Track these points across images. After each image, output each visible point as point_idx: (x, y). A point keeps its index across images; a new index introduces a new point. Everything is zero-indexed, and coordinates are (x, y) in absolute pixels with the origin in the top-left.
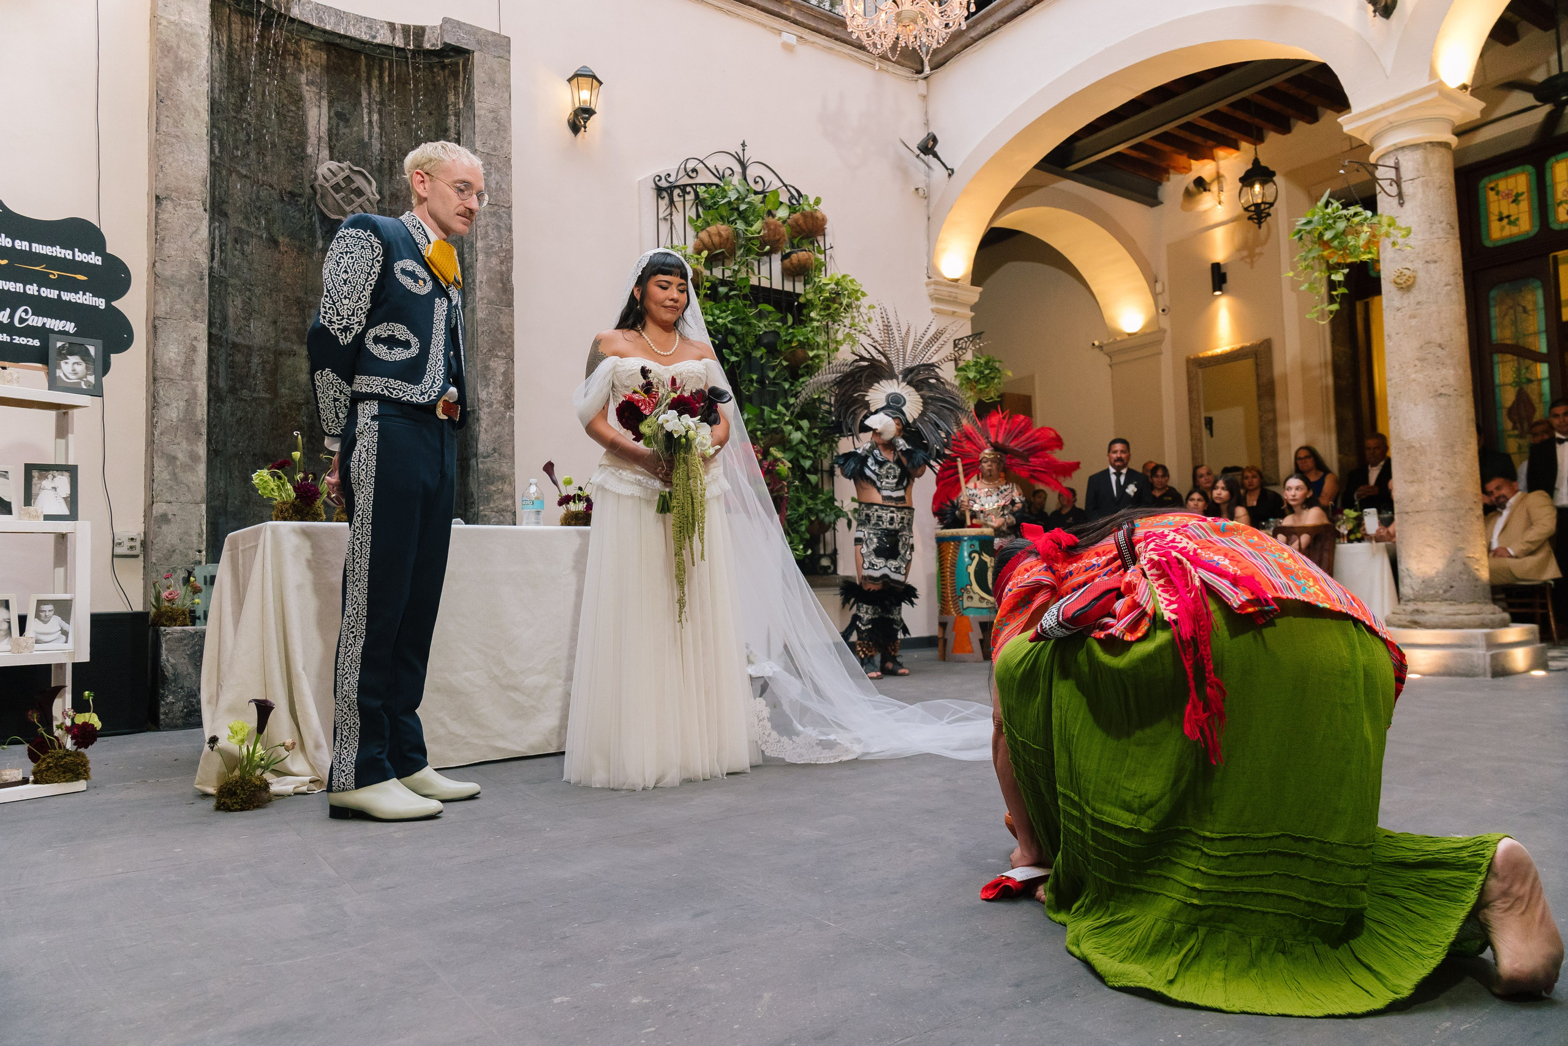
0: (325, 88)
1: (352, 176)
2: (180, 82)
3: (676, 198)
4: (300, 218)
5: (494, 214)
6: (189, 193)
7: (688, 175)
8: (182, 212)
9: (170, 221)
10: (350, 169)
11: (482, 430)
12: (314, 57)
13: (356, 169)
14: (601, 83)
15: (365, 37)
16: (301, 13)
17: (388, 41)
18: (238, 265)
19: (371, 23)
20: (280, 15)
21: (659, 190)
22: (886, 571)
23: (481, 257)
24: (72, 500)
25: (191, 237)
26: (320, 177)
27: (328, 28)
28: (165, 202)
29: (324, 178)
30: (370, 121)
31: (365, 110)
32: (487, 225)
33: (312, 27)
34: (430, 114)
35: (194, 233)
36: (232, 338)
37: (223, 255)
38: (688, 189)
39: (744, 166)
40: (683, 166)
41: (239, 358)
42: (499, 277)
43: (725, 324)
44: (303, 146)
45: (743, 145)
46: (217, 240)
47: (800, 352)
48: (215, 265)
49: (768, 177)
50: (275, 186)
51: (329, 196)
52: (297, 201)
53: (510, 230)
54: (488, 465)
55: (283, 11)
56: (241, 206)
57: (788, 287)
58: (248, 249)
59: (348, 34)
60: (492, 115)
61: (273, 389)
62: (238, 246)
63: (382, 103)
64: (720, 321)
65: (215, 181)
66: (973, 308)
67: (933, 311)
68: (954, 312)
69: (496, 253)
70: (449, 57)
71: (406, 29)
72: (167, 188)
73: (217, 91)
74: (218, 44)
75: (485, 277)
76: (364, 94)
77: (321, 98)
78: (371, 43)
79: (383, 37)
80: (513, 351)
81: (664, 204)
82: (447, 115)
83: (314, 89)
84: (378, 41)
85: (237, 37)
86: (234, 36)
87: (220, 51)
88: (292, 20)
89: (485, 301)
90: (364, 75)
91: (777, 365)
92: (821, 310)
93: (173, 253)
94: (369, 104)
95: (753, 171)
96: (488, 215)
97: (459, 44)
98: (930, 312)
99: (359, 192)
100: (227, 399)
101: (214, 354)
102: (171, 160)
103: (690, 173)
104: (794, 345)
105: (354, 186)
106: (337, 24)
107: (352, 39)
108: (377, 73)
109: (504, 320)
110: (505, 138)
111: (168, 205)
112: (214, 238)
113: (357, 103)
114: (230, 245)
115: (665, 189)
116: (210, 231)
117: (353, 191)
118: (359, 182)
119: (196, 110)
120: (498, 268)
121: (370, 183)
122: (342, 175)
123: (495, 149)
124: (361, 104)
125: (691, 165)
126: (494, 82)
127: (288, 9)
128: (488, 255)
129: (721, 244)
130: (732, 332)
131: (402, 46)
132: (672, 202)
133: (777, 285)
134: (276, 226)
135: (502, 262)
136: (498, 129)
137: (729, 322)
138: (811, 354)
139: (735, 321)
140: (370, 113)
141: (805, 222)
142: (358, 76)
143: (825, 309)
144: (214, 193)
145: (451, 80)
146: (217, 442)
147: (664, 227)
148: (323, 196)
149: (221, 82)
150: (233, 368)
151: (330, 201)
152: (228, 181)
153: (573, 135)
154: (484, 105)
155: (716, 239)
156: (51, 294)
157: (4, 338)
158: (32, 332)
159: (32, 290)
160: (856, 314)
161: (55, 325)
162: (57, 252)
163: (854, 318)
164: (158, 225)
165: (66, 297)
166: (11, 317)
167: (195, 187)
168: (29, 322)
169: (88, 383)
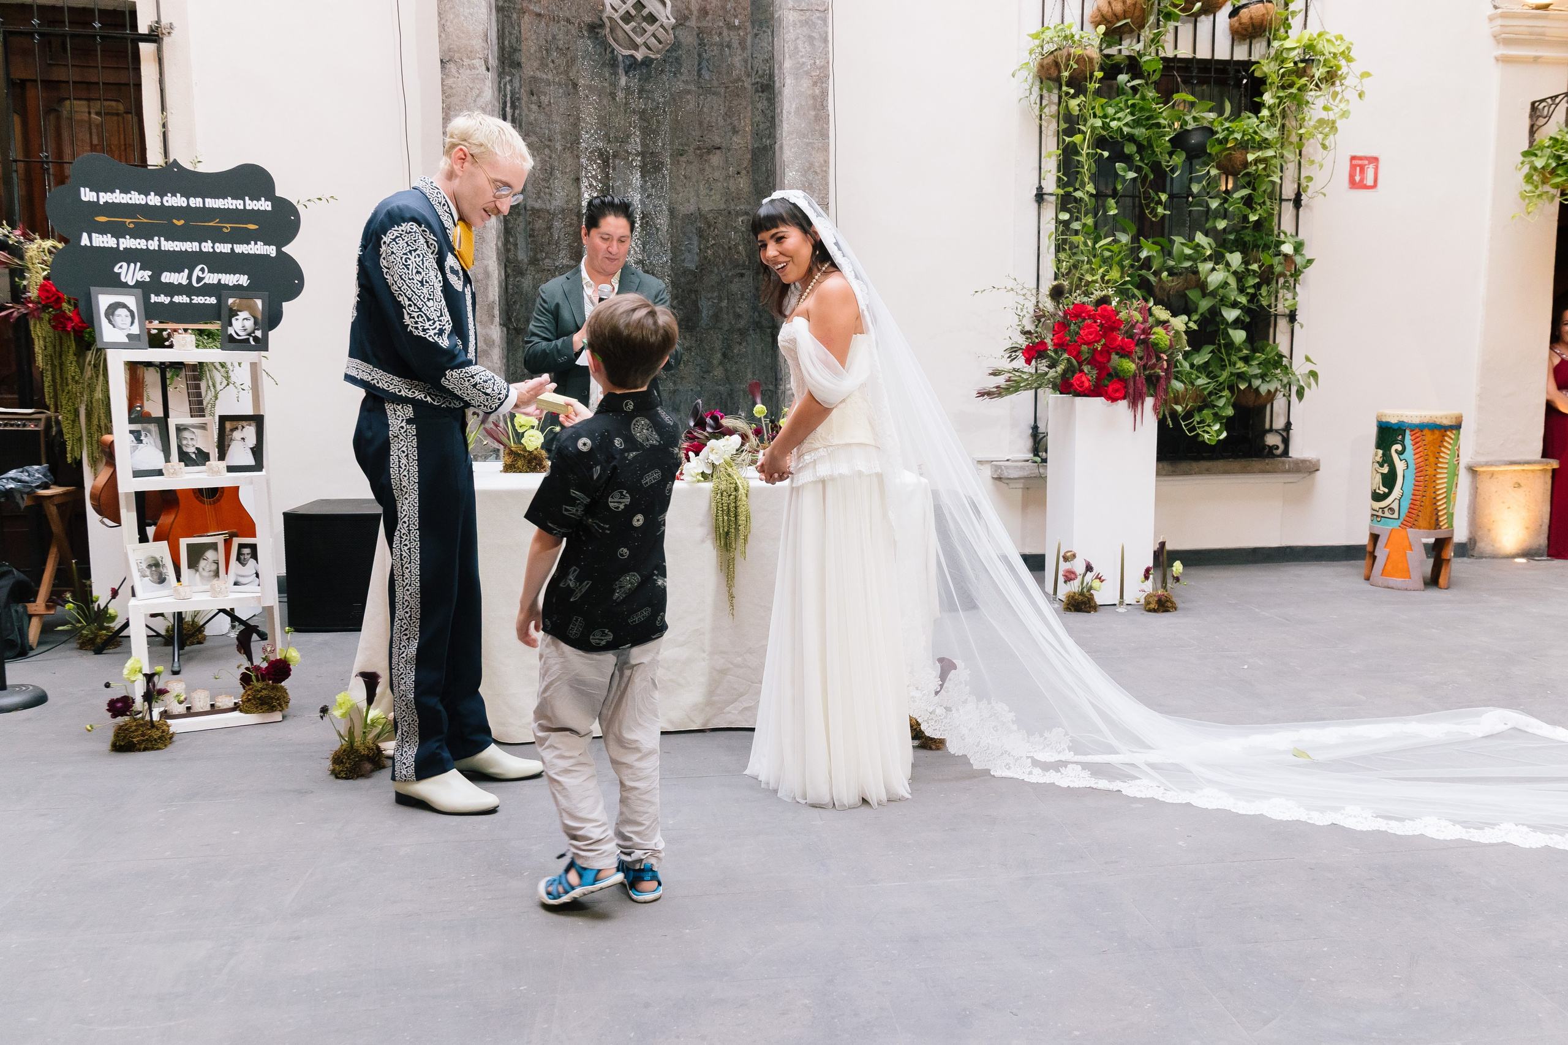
1: (642, 0)
4: (600, 54)
5: (806, 23)
6: (471, 52)
8: (465, 73)
9: (454, 86)
18: (535, 120)
23: (789, 81)
24: (257, 451)
25: (475, 101)
26: (608, 8)
28: (448, 66)
29: (613, 8)
32: (797, 38)
35: (478, 96)
36: (529, 204)
37: (517, 112)
41: (537, 226)
42: (811, 102)
43: (1120, 129)
46: (508, 98)
47: (1237, 155)
50: (573, 20)
51: (619, 28)
52: (598, 33)
53: (826, 41)
56: (536, 51)
57: (1240, 54)
58: (545, 100)
62: (534, 99)
64: (1114, 124)
65: (503, 28)
67: (1497, 59)
68: (1536, 60)
69: (807, 73)
72: (450, 50)
75: (794, 106)
80: (828, 195)
89: (795, 135)
91: (1203, 176)
92: (1278, 88)
96: (799, 25)
98: (1493, 61)
99: (652, 19)
100: (528, 272)
101: (510, 226)
102: (452, 16)
104: (1229, 145)
105: (645, 12)
109: (818, 158)
111: (452, 67)
112: (505, 96)
114: (525, 98)
116: (500, 87)
117: (645, 19)
118: (652, 6)
120: (810, 92)
121: (664, 3)
122: (631, 2)
128: (797, 77)
129: (1125, 11)
130: (1131, 138)
133: (1222, 53)
135: (815, 84)
137: (1126, 124)
138: (1251, 157)
139: (1137, 123)
143: (1283, 87)
144: (503, 43)
146: (518, 320)
148: (612, 31)
150: (534, 236)
151: (620, 34)
152: (519, 26)
155: (1119, 7)
156: (224, 248)
157: (184, 299)
158: (207, 290)
159: (207, 247)
160: (1338, 88)
161: (230, 279)
162: (229, 203)
163: (1335, 95)
164: (444, 92)
165: (239, 249)
166: (190, 277)
167: (477, 43)
168: (206, 281)
169: (256, 339)
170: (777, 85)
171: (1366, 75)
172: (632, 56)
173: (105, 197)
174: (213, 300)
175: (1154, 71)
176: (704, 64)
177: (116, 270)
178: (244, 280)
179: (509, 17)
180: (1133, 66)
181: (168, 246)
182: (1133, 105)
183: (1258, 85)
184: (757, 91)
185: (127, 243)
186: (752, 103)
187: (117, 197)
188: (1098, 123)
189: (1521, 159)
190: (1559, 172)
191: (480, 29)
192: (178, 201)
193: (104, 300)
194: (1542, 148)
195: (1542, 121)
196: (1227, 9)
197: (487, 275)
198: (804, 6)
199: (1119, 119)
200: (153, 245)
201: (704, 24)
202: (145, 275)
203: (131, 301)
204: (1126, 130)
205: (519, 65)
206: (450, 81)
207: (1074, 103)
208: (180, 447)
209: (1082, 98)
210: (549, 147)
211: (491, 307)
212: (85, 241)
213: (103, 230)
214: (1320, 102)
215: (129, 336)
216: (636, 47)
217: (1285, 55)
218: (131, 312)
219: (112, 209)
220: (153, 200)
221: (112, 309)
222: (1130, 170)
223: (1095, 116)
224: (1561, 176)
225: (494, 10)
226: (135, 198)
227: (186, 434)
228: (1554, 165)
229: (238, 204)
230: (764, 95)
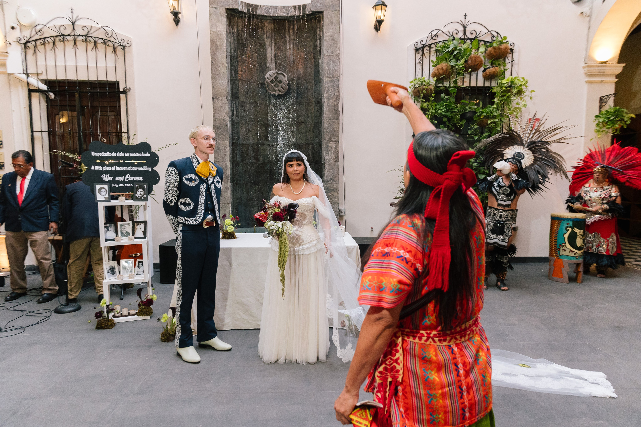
0: (273, 38)
1: (278, 76)
2: (218, 54)
3: (425, 51)
5: (332, 81)
6: (222, 95)
7: (432, 38)
8: (220, 102)
9: (217, 106)
10: (277, 73)
11: (326, 171)
12: (269, 26)
13: (279, 72)
14: (386, 6)
15: (285, 15)
16: (261, 12)
17: (293, 14)
19: (286, 8)
20: (253, 15)
21: (417, 50)
22: (496, 240)
23: (326, 101)
24: (145, 232)
25: (223, 111)
26: (267, 79)
27: (271, 15)
30: (290, 48)
31: (288, 44)
32: (329, 86)
33: (266, 16)
34: (311, 40)
35: (224, 109)
36: (242, 142)
38: (433, 45)
39: (465, 27)
40: (430, 34)
41: (244, 149)
42: (333, 108)
43: (441, 113)
44: (265, 64)
45: (465, 15)
47: (484, 120)
48: (234, 117)
49: (479, 28)
51: (270, 85)
53: (338, 87)
54: (328, 185)
55: (254, 13)
57: (487, 84)
58: (246, 108)
59: (279, 15)
60: (331, 37)
61: (257, 158)
62: (243, 108)
63: (294, 40)
65: (233, 86)
66: (617, 76)
67: (586, 82)
68: (602, 81)
69: (332, 98)
70: (317, 15)
71: (300, 7)
72: (215, 94)
73: (233, 52)
74: (233, 33)
75: (327, 109)
76: (288, 37)
77: (272, 43)
78: (287, 16)
79: (292, 13)
80: (339, 138)
81: (419, 56)
82: (316, 40)
83: (269, 40)
84: (290, 15)
85: (240, 28)
86: (239, 28)
87: (234, 36)
88: (259, 15)
89: (327, 119)
90: (287, 29)
91: (472, 128)
92: (500, 97)
93: (218, 117)
94: (289, 41)
95: (468, 29)
96: (329, 82)
97: (317, 10)
99: (281, 82)
102: (216, 84)
103: (434, 38)
104: (481, 117)
105: (278, 79)
106: (274, 12)
107: (281, 16)
108: (292, 27)
109: (335, 126)
110: (336, 47)
111: (216, 100)
112: (233, 108)
113: (285, 42)
115: (420, 48)
117: (278, 81)
118: (281, 77)
119: (223, 63)
120: (333, 104)
121: (285, 76)
122: (274, 76)
123: (332, 52)
124: (286, 41)
125: (434, 33)
126: (332, 23)
127: (256, 12)
128: (329, 99)
129: (443, 72)
130: (445, 116)
131: (298, 15)
132: (423, 54)
133: (480, 84)
134: (256, 97)
135: (335, 101)
136: (334, 44)
137: (444, 112)
138: (489, 122)
139: (447, 111)
140: (290, 45)
141: (495, 51)
142: (285, 29)
145: (318, 24)
147: (419, 66)
148: (268, 86)
149: (235, 47)
151: (270, 87)
152: (238, 85)
153: (376, 32)
154: (328, 34)
155: (441, 71)
156: (135, 169)
157: (122, 185)
158: (130, 182)
159: (130, 168)
160: (522, 96)
161: (137, 179)
162: (137, 155)
163: (521, 98)
164: (213, 108)
165: (140, 169)
166: (124, 178)
167: (224, 92)
168: (130, 179)
169: (144, 197)
170: (322, 102)
171: (533, 91)
172: (274, 94)
173: (99, 154)
174: (131, 185)
175: (454, 93)
176: (299, 95)
177: (102, 177)
178: (141, 179)
179: (235, 82)
180: (447, 91)
181: (118, 169)
182: (446, 105)
183: (493, 95)
184: (316, 104)
185: (106, 168)
186: (315, 107)
187: (103, 154)
188: (434, 111)
189: (595, 118)
190: (609, 123)
191: (225, 87)
192: (121, 154)
193: (98, 187)
194: (603, 114)
195: (603, 104)
196: (482, 69)
197: (226, 166)
198: (331, 76)
199: (441, 110)
200: (113, 169)
201: (299, 82)
202: (111, 178)
203: (106, 187)
204: (443, 113)
205: (238, 97)
206: (215, 104)
207: (425, 105)
208: (121, 231)
209: (428, 103)
210: (247, 123)
211: (227, 177)
212: (93, 168)
213: (98, 164)
214: (515, 102)
215: (105, 198)
216: (275, 91)
217: (502, 85)
218: (106, 190)
219: (101, 158)
220: (114, 154)
221: (100, 189)
222: (445, 127)
223: (432, 109)
224: (610, 125)
225: (230, 81)
226: (108, 154)
227: (123, 227)
228: (607, 121)
229: (140, 155)
230: (318, 105)
